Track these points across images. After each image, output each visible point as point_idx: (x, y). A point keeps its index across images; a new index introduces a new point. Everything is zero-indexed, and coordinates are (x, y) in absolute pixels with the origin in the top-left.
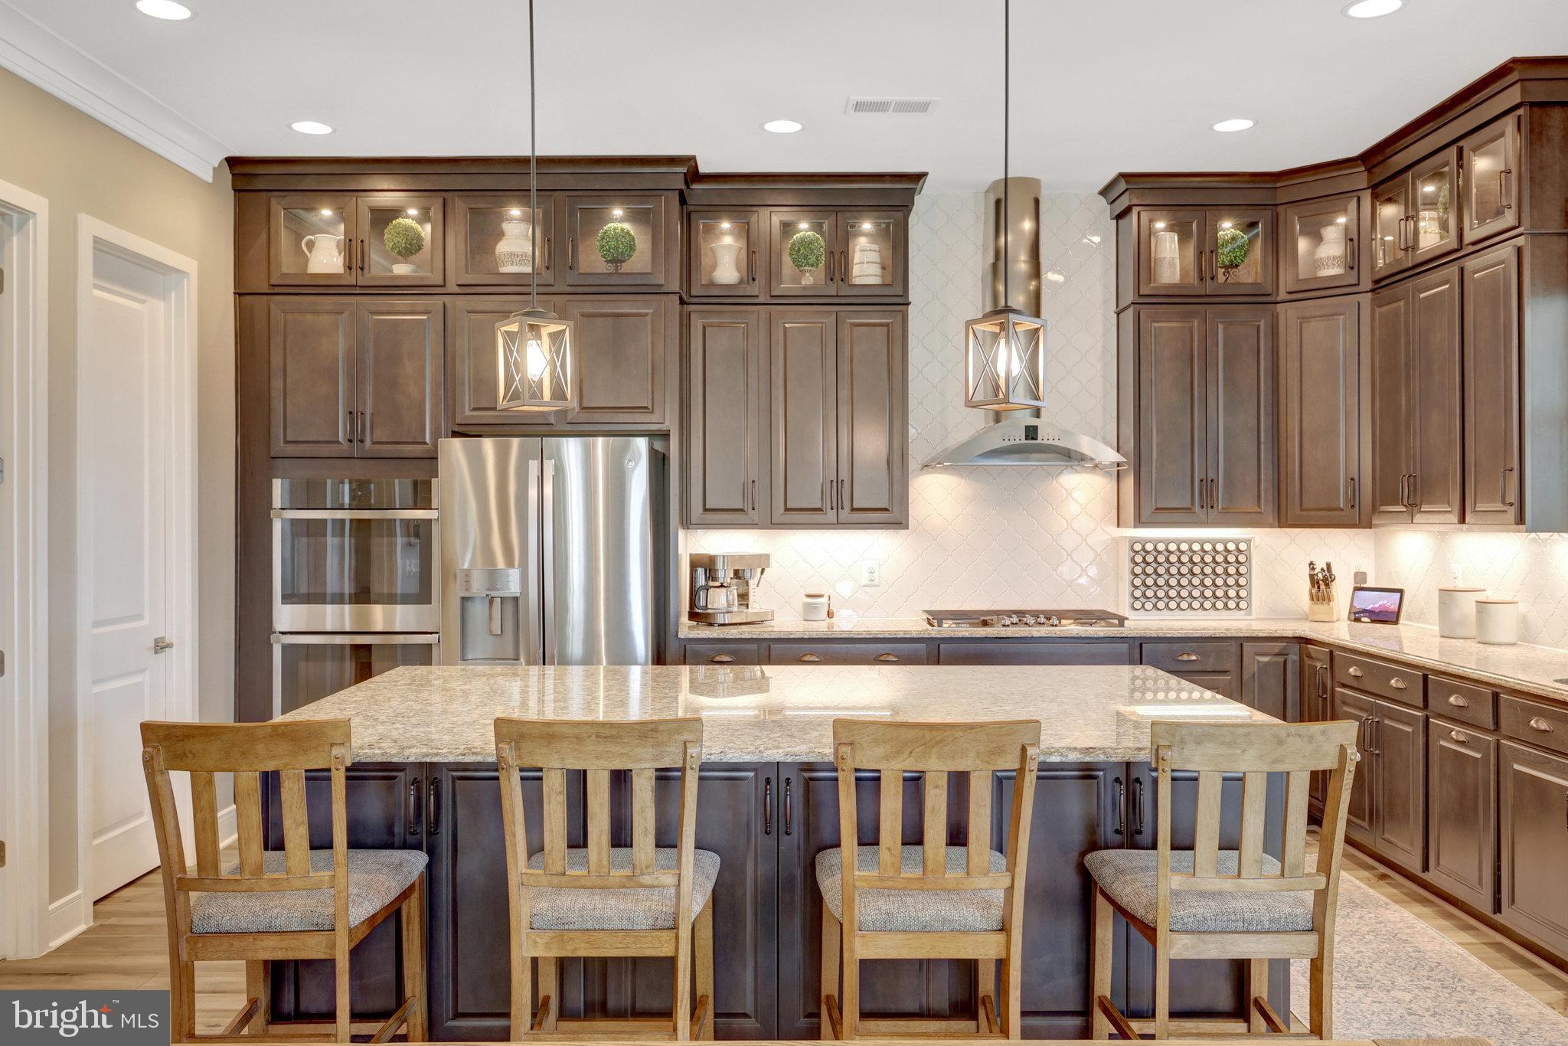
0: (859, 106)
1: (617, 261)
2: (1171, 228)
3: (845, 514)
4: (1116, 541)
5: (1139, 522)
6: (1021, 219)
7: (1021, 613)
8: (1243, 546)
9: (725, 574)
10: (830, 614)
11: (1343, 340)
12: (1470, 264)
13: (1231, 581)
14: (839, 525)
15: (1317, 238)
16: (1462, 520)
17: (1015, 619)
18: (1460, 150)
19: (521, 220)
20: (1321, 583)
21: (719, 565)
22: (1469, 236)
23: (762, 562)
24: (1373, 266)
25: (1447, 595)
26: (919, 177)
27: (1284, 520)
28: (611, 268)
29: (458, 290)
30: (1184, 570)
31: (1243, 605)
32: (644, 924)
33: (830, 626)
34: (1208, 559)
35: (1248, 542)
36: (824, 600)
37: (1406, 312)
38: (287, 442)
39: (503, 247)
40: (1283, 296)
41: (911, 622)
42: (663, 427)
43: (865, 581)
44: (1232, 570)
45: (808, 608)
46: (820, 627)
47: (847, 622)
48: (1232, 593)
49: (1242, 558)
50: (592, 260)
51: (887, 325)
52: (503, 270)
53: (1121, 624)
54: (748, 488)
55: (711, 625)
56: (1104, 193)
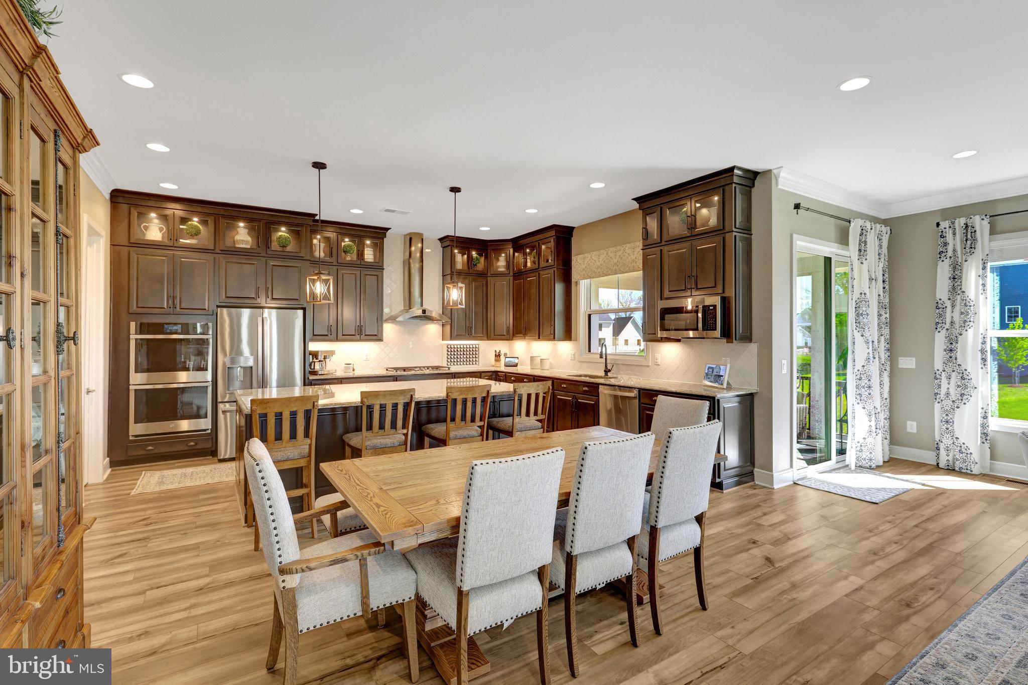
0: (387, 211)
1: (284, 247)
2: (459, 253)
3: (363, 336)
4: (442, 345)
5: (452, 338)
6: (418, 244)
7: (420, 367)
8: (477, 346)
9: (321, 357)
10: (354, 370)
11: (505, 289)
12: (541, 273)
13: (474, 356)
14: (360, 340)
15: (498, 260)
16: (539, 338)
17: (419, 369)
18: (539, 243)
19: (245, 228)
20: (498, 356)
21: (320, 354)
22: (541, 266)
23: (332, 353)
24: (513, 269)
25: (532, 358)
26: (387, 229)
27: (489, 338)
28: (281, 249)
29: (220, 252)
30: (462, 353)
31: (477, 363)
32: (397, 444)
33: (354, 374)
34: (468, 350)
35: (478, 345)
36: (352, 365)
37: (524, 283)
38: (138, 307)
39: (238, 238)
40: (489, 275)
41: (381, 372)
42: (304, 306)
43: (365, 359)
44: (474, 353)
45: (346, 368)
46: (351, 374)
47: (359, 372)
48: (474, 360)
49: (477, 349)
50: (275, 246)
51: (377, 275)
52: (237, 246)
53: (449, 369)
54: (330, 328)
55: (317, 375)
56: (441, 240)
